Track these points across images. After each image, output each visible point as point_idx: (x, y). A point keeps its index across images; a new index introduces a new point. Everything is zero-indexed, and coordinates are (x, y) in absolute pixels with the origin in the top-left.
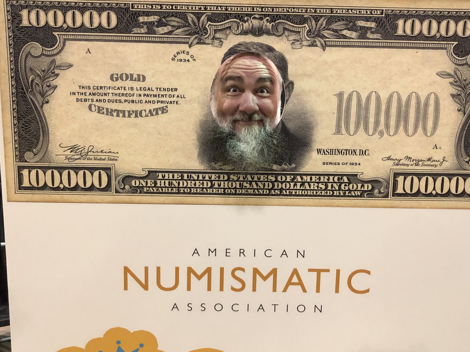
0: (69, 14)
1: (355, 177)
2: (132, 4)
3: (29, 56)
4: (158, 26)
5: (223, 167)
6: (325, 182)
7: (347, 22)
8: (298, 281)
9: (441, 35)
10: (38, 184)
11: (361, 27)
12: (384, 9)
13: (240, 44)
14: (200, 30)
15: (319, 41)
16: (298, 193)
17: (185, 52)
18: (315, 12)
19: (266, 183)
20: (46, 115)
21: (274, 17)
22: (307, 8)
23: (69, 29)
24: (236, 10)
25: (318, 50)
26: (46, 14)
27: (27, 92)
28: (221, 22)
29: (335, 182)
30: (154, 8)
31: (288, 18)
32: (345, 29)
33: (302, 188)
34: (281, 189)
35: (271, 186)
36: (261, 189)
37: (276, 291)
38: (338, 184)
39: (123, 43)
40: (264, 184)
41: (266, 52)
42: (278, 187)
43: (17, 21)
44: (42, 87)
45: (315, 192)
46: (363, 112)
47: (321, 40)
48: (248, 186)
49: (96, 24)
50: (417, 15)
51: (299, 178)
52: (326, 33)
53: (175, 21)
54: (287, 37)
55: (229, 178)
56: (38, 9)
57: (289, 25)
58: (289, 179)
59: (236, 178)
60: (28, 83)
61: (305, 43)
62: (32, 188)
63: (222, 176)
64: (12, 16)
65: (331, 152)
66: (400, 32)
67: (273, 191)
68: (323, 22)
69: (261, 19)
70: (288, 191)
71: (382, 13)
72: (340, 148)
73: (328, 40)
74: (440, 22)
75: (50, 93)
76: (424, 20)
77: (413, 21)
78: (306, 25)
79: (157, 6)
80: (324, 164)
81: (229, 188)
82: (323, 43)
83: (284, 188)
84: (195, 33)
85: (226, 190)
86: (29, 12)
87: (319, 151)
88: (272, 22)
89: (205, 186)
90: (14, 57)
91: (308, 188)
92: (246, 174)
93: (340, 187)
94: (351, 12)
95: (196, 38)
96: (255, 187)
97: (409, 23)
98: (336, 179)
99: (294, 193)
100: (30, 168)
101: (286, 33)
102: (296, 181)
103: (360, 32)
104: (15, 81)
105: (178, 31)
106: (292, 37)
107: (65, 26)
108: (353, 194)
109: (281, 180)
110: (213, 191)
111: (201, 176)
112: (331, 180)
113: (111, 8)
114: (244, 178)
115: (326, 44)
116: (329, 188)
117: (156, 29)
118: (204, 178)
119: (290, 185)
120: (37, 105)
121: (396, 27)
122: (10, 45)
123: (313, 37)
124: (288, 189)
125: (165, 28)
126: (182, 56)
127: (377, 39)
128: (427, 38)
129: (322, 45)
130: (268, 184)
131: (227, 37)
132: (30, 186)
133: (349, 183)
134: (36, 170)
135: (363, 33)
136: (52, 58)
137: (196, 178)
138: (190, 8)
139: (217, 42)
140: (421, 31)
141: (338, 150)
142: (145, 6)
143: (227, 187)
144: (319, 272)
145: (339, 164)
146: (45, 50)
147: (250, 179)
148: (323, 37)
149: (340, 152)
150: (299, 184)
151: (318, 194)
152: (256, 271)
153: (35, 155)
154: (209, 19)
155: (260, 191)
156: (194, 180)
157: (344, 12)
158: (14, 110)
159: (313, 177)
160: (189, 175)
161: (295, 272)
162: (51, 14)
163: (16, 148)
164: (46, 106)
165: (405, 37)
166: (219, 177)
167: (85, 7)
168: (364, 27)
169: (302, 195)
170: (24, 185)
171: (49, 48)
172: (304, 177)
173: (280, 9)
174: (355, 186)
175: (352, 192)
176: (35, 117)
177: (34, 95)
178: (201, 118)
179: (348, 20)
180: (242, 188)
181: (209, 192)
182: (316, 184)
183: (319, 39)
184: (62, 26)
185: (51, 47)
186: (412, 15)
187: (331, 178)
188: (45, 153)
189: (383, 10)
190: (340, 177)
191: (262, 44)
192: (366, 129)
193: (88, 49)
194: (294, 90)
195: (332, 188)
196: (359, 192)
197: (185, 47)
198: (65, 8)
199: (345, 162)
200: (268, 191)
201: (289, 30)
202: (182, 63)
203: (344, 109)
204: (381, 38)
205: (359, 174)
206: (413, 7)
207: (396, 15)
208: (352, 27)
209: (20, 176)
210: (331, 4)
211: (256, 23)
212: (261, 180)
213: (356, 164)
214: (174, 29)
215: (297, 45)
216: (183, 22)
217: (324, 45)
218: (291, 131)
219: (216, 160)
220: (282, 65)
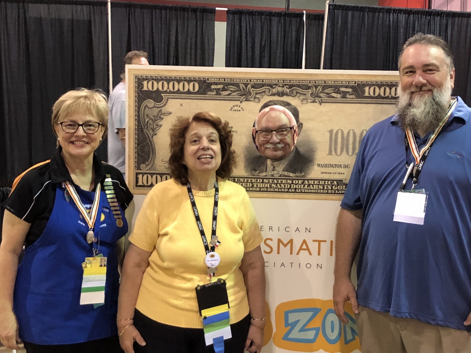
0: (171, 84)
1: (341, 182)
2: (208, 78)
3: (147, 107)
4: (222, 91)
5: (259, 174)
6: (323, 185)
7: (334, 89)
8: (306, 248)
9: (392, 96)
10: (147, 184)
11: (342, 91)
13: (270, 101)
14: (247, 93)
15: (317, 99)
16: (306, 191)
17: (238, 106)
18: (315, 83)
19: (286, 185)
20: (155, 142)
21: (291, 85)
22: (310, 81)
23: (170, 92)
24: (268, 81)
25: (317, 104)
26: (158, 84)
27: (144, 128)
28: (259, 88)
29: (329, 185)
30: (220, 80)
31: (299, 86)
32: (333, 93)
33: (308, 188)
34: (296, 189)
35: (289, 187)
37: (292, 254)
39: (201, 100)
41: (286, 105)
42: (293, 187)
43: (140, 87)
44: (153, 125)
45: (316, 190)
46: (345, 142)
48: (275, 186)
49: (186, 90)
50: (377, 84)
51: (306, 182)
52: (322, 95)
53: (232, 88)
54: (299, 97)
55: (263, 181)
56: (153, 81)
57: (300, 90)
58: (300, 183)
59: (267, 182)
60: (145, 122)
61: (309, 101)
62: (143, 186)
63: (258, 180)
64: (138, 85)
65: (326, 166)
66: (367, 94)
67: (290, 190)
68: (320, 88)
69: (283, 87)
70: (300, 190)
71: (355, 83)
72: (332, 163)
73: (323, 99)
74: (391, 88)
75: (157, 129)
76: (381, 87)
77: (375, 88)
78: (310, 90)
79: (222, 79)
80: (322, 173)
81: (263, 188)
83: (297, 187)
84: (244, 95)
85: (261, 189)
86: (148, 82)
87: (319, 165)
88: (290, 88)
89: (248, 186)
90: (138, 108)
91: (312, 188)
92: (274, 179)
93: (332, 187)
94: (336, 83)
95: (244, 98)
96: (279, 187)
97: (372, 89)
98: (329, 183)
99: (303, 191)
100: (143, 174)
101: (298, 95)
102: (304, 183)
103: (342, 94)
104: (138, 122)
105: (235, 93)
106: (302, 97)
107: (168, 90)
108: (340, 192)
109: (296, 182)
110: (253, 189)
111: (246, 179)
112: (326, 183)
113: (195, 81)
114: (272, 182)
116: (325, 188)
118: (248, 181)
119: (301, 186)
120: (150, 136)
121: (364, 92)
122: (136, 101)
123: (314, 97)
125: (227, 92)
126: (236, 108)
127: (353, 98)
128: (384, 98)
129: (319, 101)
130: (288, 185)
131: (262, 98)
132: (142, 184)
133: (338, 185)
134: (147, 175)
135: (344, 95)
136: (160, 109)
137: (243, 181)
138: (241, 81)
139: (256, 100)
141: (330, 165)
142: (215, 79)
144: (319, 242)
145: (331, 173)
146: (156, 104)
147: (276, 182)
148: (320, 97)
149: (332, 166)
150: (306, 186)
151: (318, 192)
152: (279, 241)
153: (147, 166)
154: (253, 87)
155: (282, 189)
156: (242, 182)
157: (332, 83)
158: (135, 139)
159: (315, 181)
160: (239, 179)
161: (304, 242)
162: (160, 83)
163: (135, 162)
164: (154, 136)
165: (370, 97)
166: (257, 180)
167: (180, 80)
168: (345, 91)
169: (308, 193)
170: (138, 184)
171: (158, 103)
172: (310, 181)
173: (294, 81)
174: (341, 187)
175: (340, 191)
176: (148, 143)
177: (148, 130)
178: (247, 144)
179: (335, 88)
180: (271, 188)
181: (250, 190)
182: (317, 186)
183: (318, 98)
184: (166, 91)
185: (160, 102)
186: (374, 84)
187: (326, 182)
188: (153, 165)
189: (356, 82)
190: (332, 181)
191: (284, 101)
192: (347, 152)
193: (181, 104)
194: (303, 127)
195: (327, 188)
196: (344, 191)
197: (238, 103)
198: (168, 80)
199: (335, 172)
200: (287, 190)
201: (299, 93)
202: (236, 112)
203: (333, 140)
204: (355, 98)
205: (344, 180)
206: (374, 79)
207: (364, 84)
208: (337, 91)
209: (137, 179)
210: (325, 78)
211: (280, 89)
212: (283, 182)
213: (342, 173)
214: (232, 92)
215: (305, 102)
216: (237, 88)
217: (321, 102)
218: (302, 153)
219: (255, 170)
220: (296, 113)
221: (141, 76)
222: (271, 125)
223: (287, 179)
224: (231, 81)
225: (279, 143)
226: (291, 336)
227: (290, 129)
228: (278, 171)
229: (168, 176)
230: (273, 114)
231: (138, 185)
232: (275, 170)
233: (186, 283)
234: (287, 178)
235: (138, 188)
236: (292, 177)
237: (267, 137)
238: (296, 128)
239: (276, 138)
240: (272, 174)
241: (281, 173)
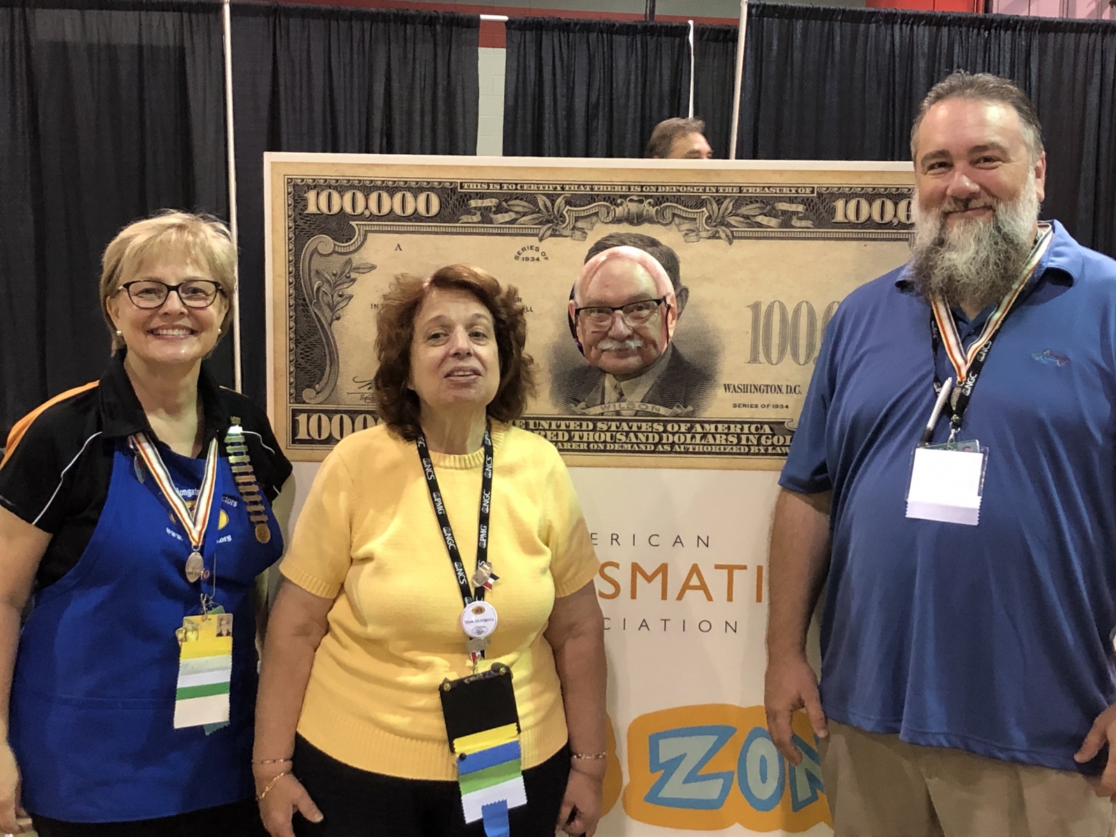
0: (374, 196)
1: (782, 426)
2: (461, 183)
3: (316, 255)
4: (495, 213)
5: (586, 411)
6: (738, 434)
7: (762, 205)
8: (698, 583)
9: (899, 222)
10: (320, 436)
11: (782, 211)
12: (816, 186)
13: (611, 236)
14: (555, 217)
15: (722, 231)
16: (697, 450)
17: (534, 248)
18: (717, 191)
19: (651, 435)
20: (336, 337)
21: (658, 199)
22: (705, 187)
23: (372, 217)
24: (605, 189)
25: (722, 243)
26: (342, 197)
27: (311, 303)
28: (584, 206)
29: (751, 434)
30: (491, 187)
31: (678, 200)
32: (760, 214)
33: (703, 442)
34: (673, 444)
35: (657, 439)
36: (642, 443)
37: (666, 599)
38: (757, 436)
39: (446, 236)
40: (648, 436)
41: (648, 246)
42: (668, 440)
43: (300, 206)
44: (332, 296)
45: (722, 447)
46: (789, 331)
47: (726, 229)
48: (623, 438)
49: (409, 211)
50: (863, 194)
51: (698, 428)
52: (732, 220)
53: (520, 206)
54: (678, 226)
55: (595, 426)
56: (331, 190)
57: (680, 209)
58: (683, 429)
59: (605, 428)
60: (312, 290)
61: (703, 234)
62: (311, 441)
63: (584, 424)
64: (295, 200)
65: (745, 389)
66: (839, 217)
67: (660, 446)
68: (728, 205)
69: (641, 202)
70: (682, 447)
71: (813, 192)
72: (758, 382)
73: (735, 229)
74: (897, 203)
75: (342, 305)
76: (874, 200)
77: (858, 202)
78: (704, 209)
79: (495, 186)
80: (735, 406)
81: (596, 442)
82: (730, 234)
83: (677, 441)
84: (548, 222)
85: (591, 446)
86: (318, 194)
87: (727, 387)
88: (657, 205)
89: (560, 438)
90: (295, 255)
91: (712, 441)
92: (621, 421)
93: (759, 440)
94: (767, 191)
95: (549, 228)
96: (634, 440)
97: (852, 204)
98: (753, 429)
99: (691, 450)
100: (309, 412)
101: (676, 220)
102: (693, 431)
103: (781, 218)
104: (295, 289)
105: (524, 218)
106: (686, 226)
107: (367, 213)
108: (780, 452)
109: (673, 428)
110: (571, 446)
111: (554, 423)
112: (746, 430)
113: (432, 189)
114: (617, 428)
115: (733, 235)
116: (744, 442)
117: (492, 216)
118: (558, 426)
119: (685, 437)
120: (324, 322)
121: (833, 211)
122: (289, 239)
123: (715, 226)
124: (683, 444)
125: (506, 215)
126: (529, 254)
127: (807, 228)
128: (880, 226)
129: (727, 236)
130: (654, 437)
131: (592, 227)
132: (308, 438)
133: (773, 435)
134: (317, 414)
135: (786, 220)
136: (347, 257)
137: (547, 426)
138: (541, 188)
139: (578, 233)
140: (870, 217)
141: (755, 386)
142: (479, 185)
143: (592, 440)
144: (731, 569)
145: (756, 406)
146: (338, 246)
147: (626, 428)
148: (729, 225)
149: (757, 389)
150: (698, 437)
151: (727, 451)
152: (636, 568)
153: (318, 393)
154: (568, 203)
155: (641, 446)
156: (544, 430)
157: (758, 191)
158: (290, 329)
159: (720, 426)
160: (537, 422)
161: (695, 569)
162: (348, 196)
163: (291, 384)
164: (335, 322)
165: (848, 224)
166: (581, 425)
167: (396, 187)
168: (788, 211)
169: (704, 453)
170: (299, 437)
171: (344, 243)
172: (706, 426)
173: (667, 188)
174: (782, 439)
175: (778, 448)
176: (320, 338)
177: (320, 309)
178: (556, 339)
179: (763, 202)
180: (615, 442)
181: (565, 447)
182: (724, 437)
183: (723, 228)
184: (363, 213)
185: (347, 242)
186: (856, 193)
187: (746, 427)
188: (333, 389)
189: (813, 188)
190: (759, 426)
191: (643, 236)
192: (795, 355)
193: (399, 245)
194: (689, 299)
195: (747, 441)
196: (787, 448)
197: (534, 241)
198: (367, 188)
199: (766, 404)
200: (653, 448)
201: (679, 216)
202: (529, 262)
203: (761, 327)
204: (812, 226)
205: (787, 421)
206: (856, 182)
207: (832, 194)
208: (770, 211)
209: (295, 424)
210: (740, 180)
211: (634, 207)
212: (643, 429)
213: (782, 406)
214: (519, 216)
215: (693, 236)
216: (532, 206)
217: (731, 237)
218: (687, 359)
219: (577, 401)
220: (672, 265)
221: (303, 180)
222: (610, 294)
223: (653, 421)
224: (516, 189)
225: (630, 337)
226: (665, 793)
227: (656, 304)
228: (632, 403)
229: (369, 418)
230: (617, 267)
231: (298, 440)
232: (625, 401)
233: (415, 675)
234: (654, 418)
235: (297, 446)
236: (664, 416)
237: (602, 324)
238: (672, 299)
239: (622, 325)
240: (617, 409)
241: (639, 406)
